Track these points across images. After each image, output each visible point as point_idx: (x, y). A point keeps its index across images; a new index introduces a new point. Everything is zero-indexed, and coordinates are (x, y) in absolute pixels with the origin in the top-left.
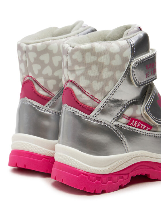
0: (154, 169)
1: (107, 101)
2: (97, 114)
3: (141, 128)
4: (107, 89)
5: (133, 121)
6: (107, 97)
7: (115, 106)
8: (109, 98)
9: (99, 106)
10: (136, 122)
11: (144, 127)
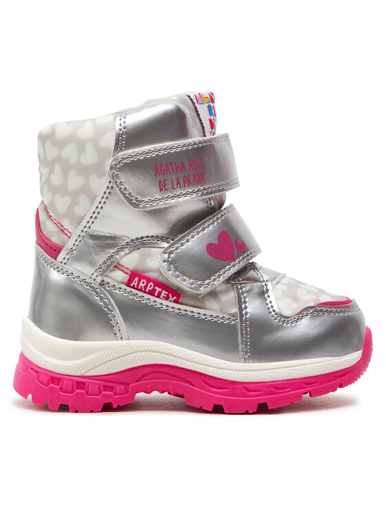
0: (193, 385)
1: (82, 234)
2: (67, 258)
3: (156, 294)
4: (78, 211)
5: (137, 279)
6: (81, 227)
7: (99, 246)
8: (85, 230)
9: (70, 244)
10: (142, 280)
11: (163, 295)
